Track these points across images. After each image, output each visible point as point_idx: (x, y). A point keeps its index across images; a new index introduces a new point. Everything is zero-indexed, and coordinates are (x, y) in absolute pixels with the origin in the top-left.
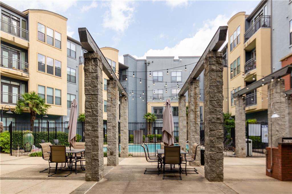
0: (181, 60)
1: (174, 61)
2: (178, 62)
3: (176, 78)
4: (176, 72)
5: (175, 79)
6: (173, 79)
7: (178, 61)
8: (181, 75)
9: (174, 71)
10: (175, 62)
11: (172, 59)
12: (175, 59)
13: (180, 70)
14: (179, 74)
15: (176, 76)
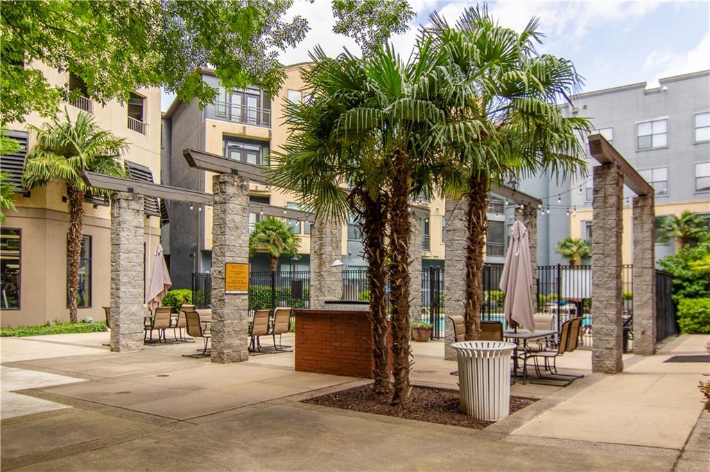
0: (665, 88)
1: (646, 93)
2: (658, 94)
3: (652, 138)
4: (652, 122)
5: (649, 142)
6: (642, 144)
7: (658, 91)
8: (667, 129)
9: (646, 121)
10: (647, 97)
11: (641, 90)
12: (647, 88)
13: (663, 115)
14: (660, 127)
15: (652, 135)
